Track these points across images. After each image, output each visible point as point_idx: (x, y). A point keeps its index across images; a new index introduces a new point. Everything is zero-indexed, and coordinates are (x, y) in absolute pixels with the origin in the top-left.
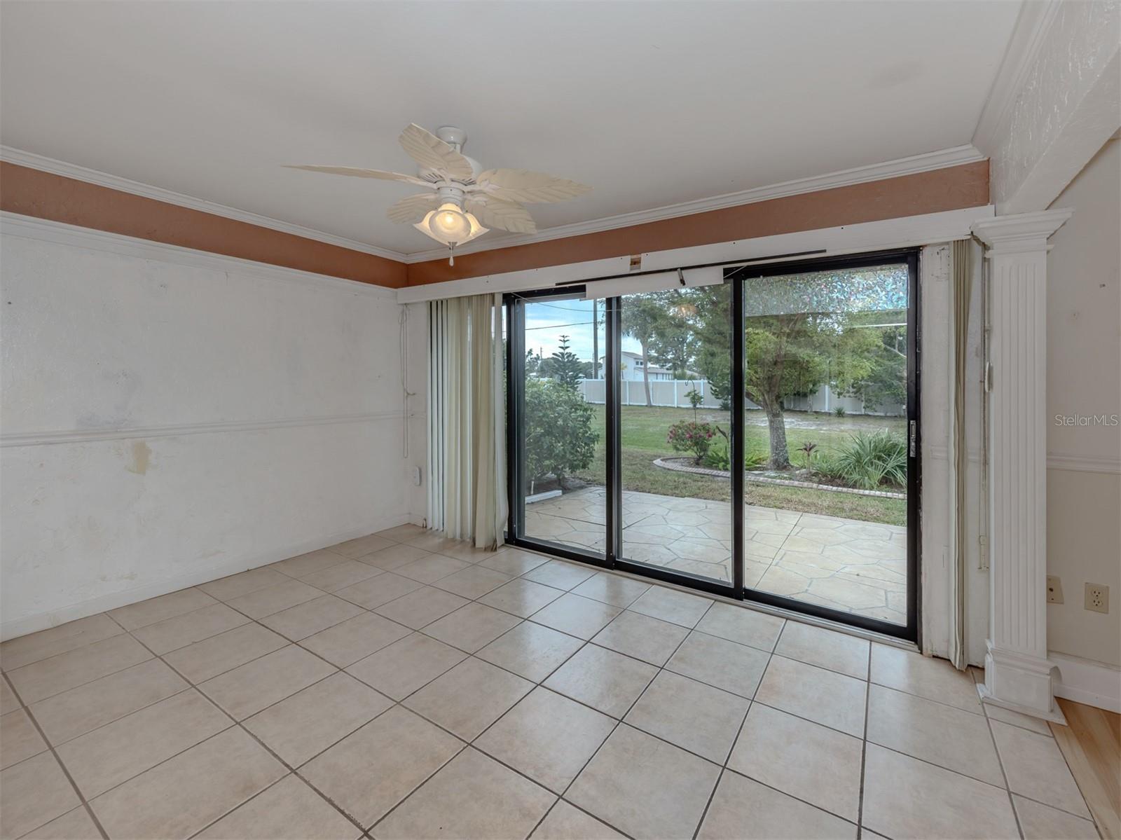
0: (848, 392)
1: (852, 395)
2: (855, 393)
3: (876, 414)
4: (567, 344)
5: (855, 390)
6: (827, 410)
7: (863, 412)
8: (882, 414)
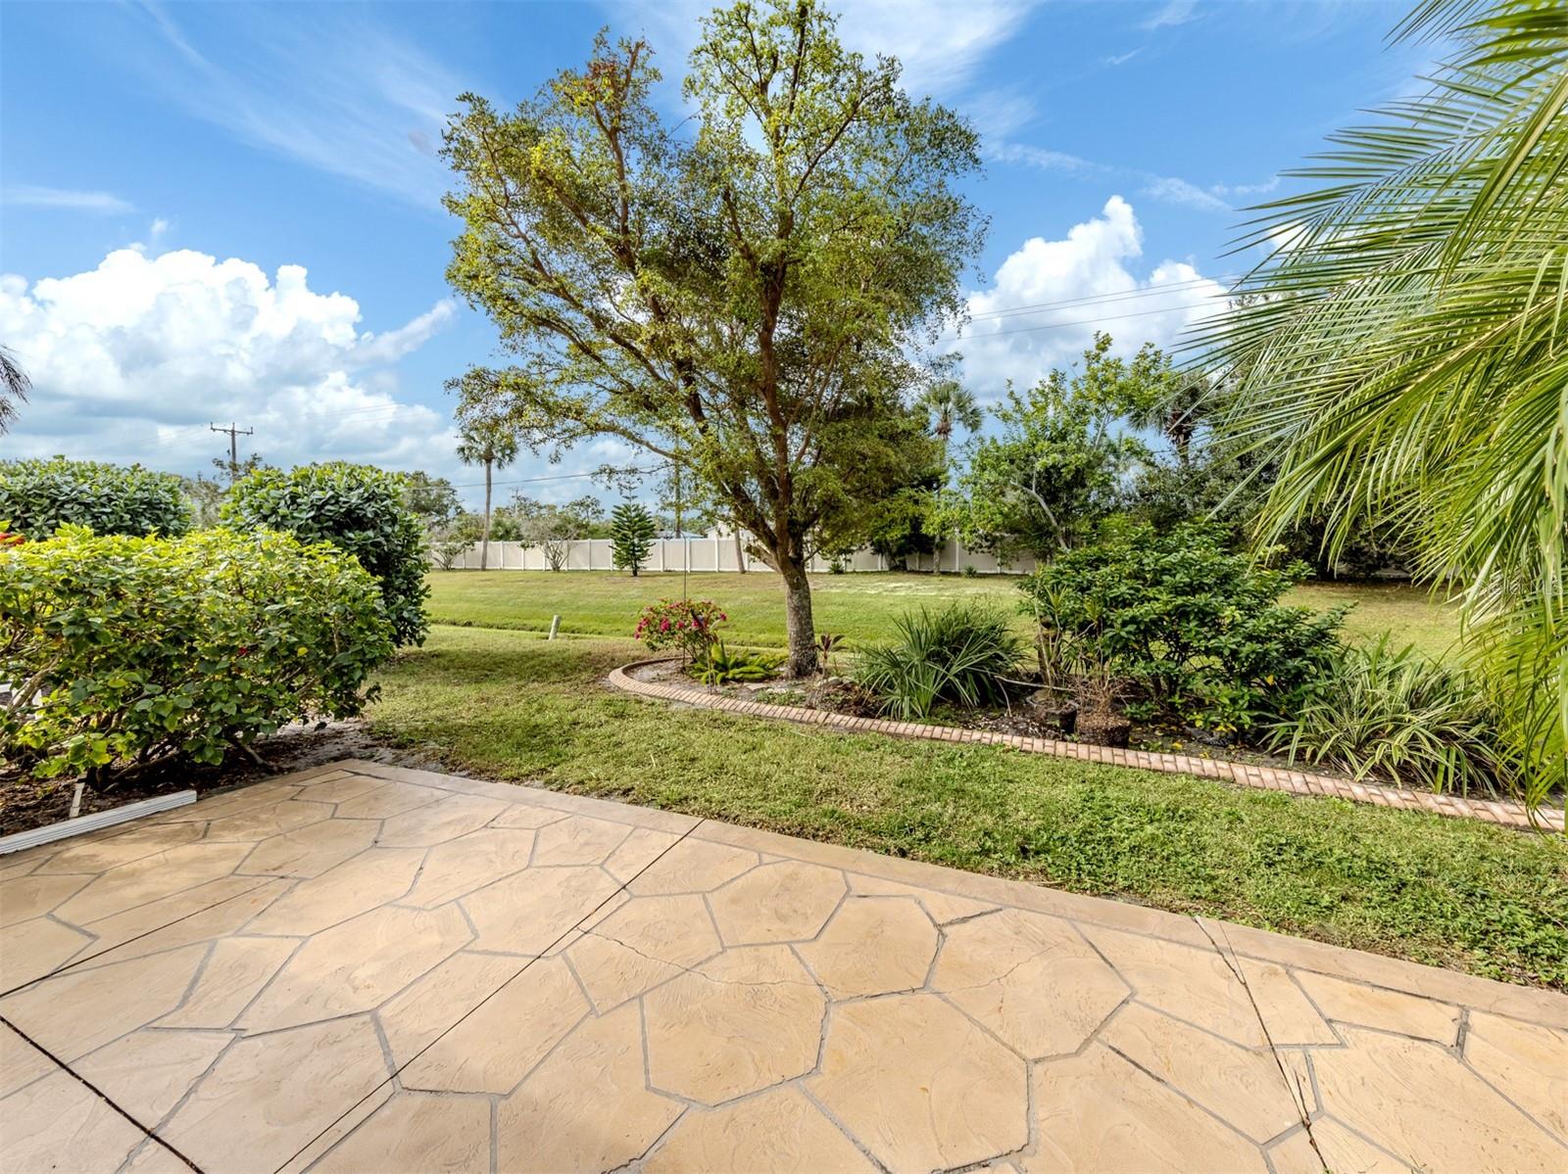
0: (981, 547)
1: (986, 550)
2: (989, 547)
3: (1013, 572)
4: (634, 493)
5: (988, 544)
6: (957, 570)
7: (998, 570)
8: (1020, 572)
